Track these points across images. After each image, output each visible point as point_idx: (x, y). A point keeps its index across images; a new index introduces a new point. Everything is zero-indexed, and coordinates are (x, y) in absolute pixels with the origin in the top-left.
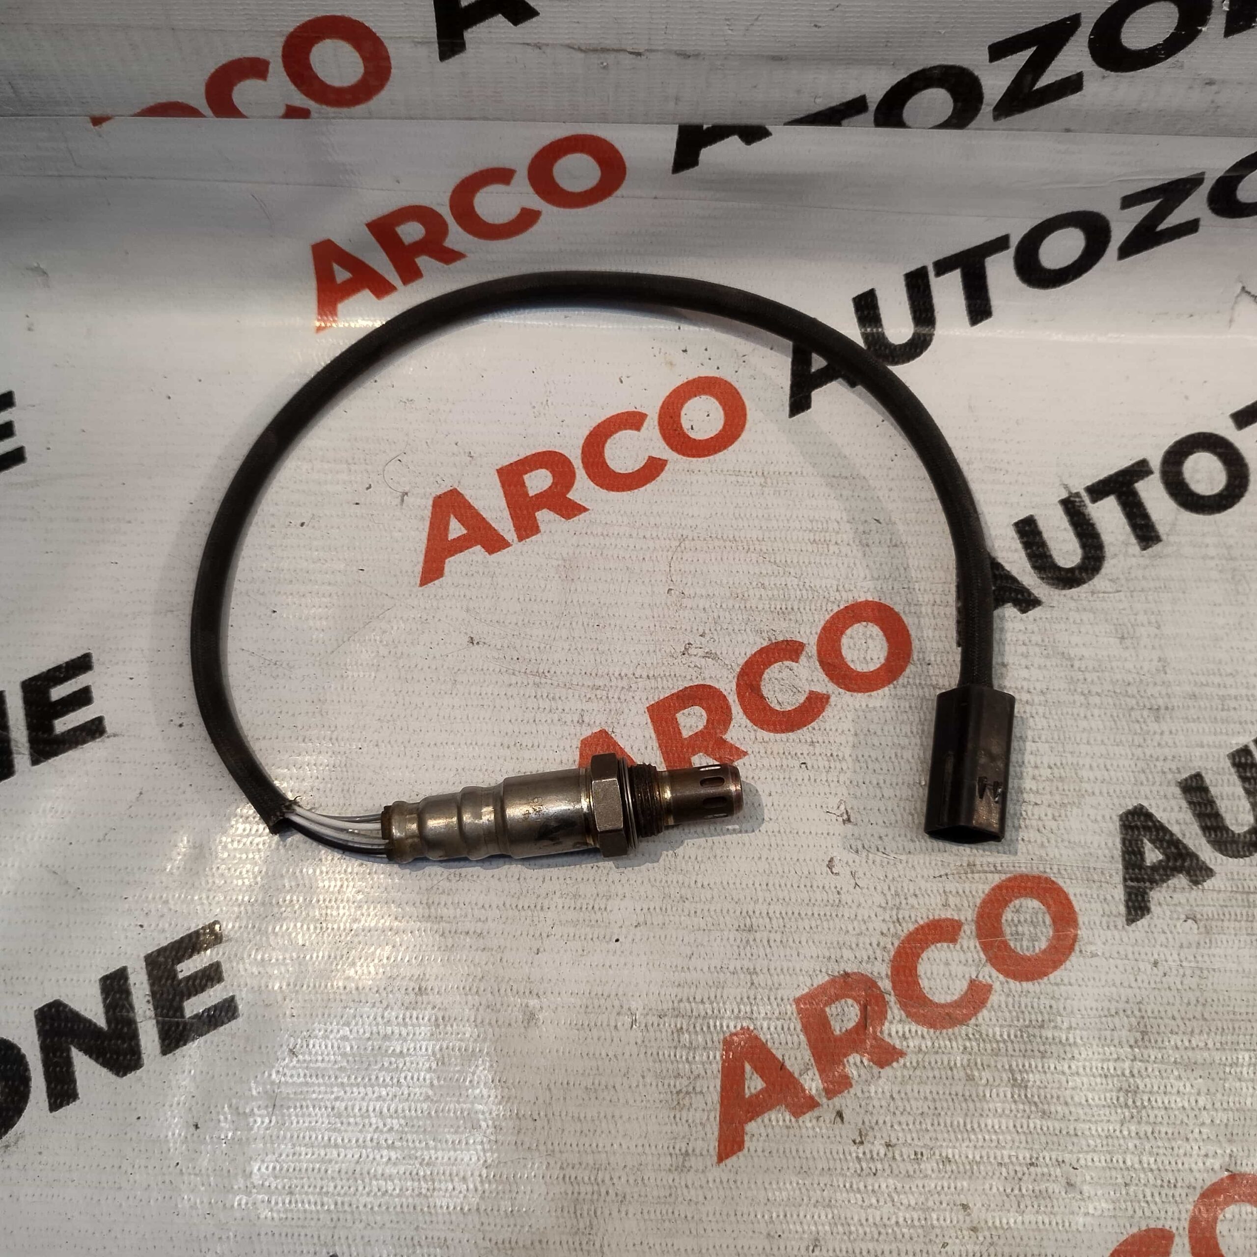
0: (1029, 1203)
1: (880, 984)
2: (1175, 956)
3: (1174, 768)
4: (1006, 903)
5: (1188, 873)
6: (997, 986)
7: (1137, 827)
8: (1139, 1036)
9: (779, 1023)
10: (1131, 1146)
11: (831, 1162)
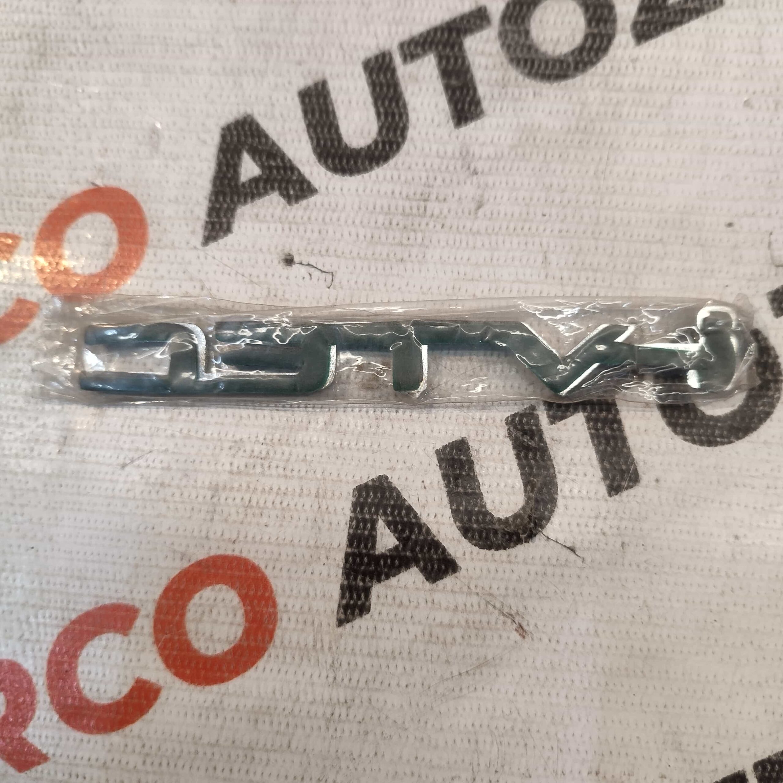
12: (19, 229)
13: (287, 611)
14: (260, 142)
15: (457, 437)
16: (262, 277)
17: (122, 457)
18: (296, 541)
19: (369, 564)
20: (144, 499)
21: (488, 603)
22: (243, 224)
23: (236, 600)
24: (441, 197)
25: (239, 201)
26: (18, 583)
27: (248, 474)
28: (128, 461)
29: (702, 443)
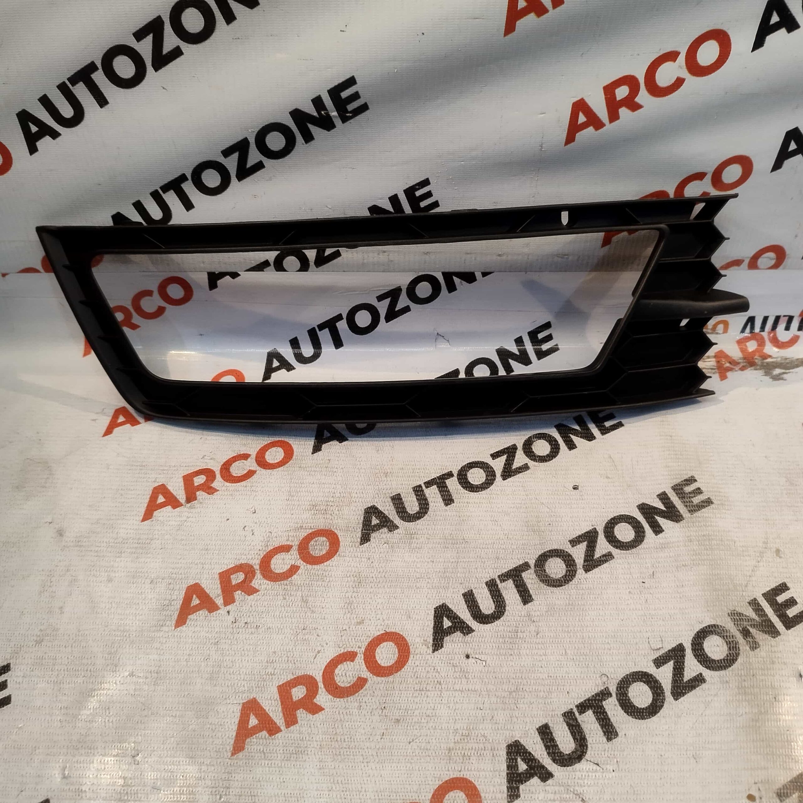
0: (299, 642)
1: (255, 567)
2: (378, 556)
3: (390, 492)
4: (312, 539)
5: (388, 528)
6: (302, 567)
7: (371, 513)
8: (357, 584)
9: (211, 581)
10: (346, 623)
11: (221, 630)
12: (356, 649)
13: (486, 800)
14: (450, 613)
15: (544, 722)
16: (458, 664)
17: (409, 739)
18: (485, 769)
19: (517, 777)
20: (420, 756)
21: (568, 789)
22: (447, 644)
23: (464, 796)
24: (522, 631)
25: (444, 635)
26: (368, 797)
27: (461, 743)
28: (411, 740)
29: (639, 719)
